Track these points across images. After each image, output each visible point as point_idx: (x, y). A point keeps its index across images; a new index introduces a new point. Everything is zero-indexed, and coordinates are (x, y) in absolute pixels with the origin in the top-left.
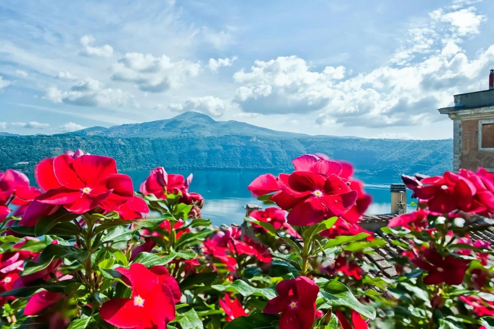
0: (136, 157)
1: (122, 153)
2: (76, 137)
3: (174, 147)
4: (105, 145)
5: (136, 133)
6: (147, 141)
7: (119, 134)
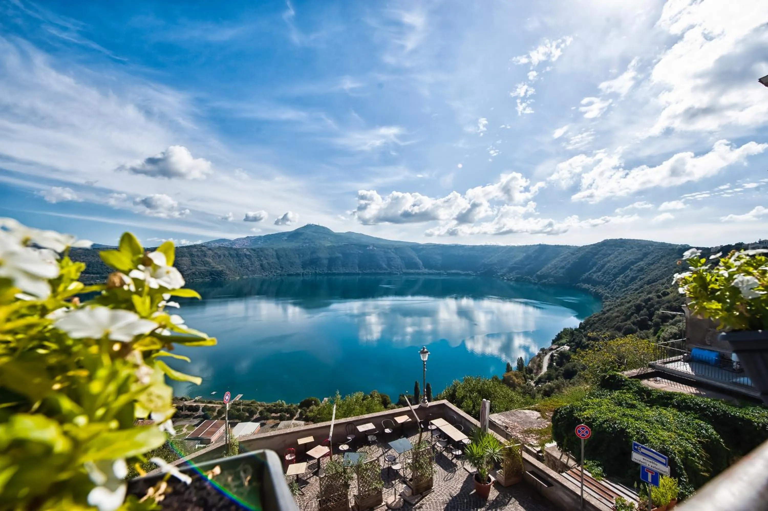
0: (261, 265)
1: (248, 261)
2: (203, 248)
3: (297, 256)
4: (231, 255)
5: (260, 244)
6: (271, 250)
7: (244, 245)
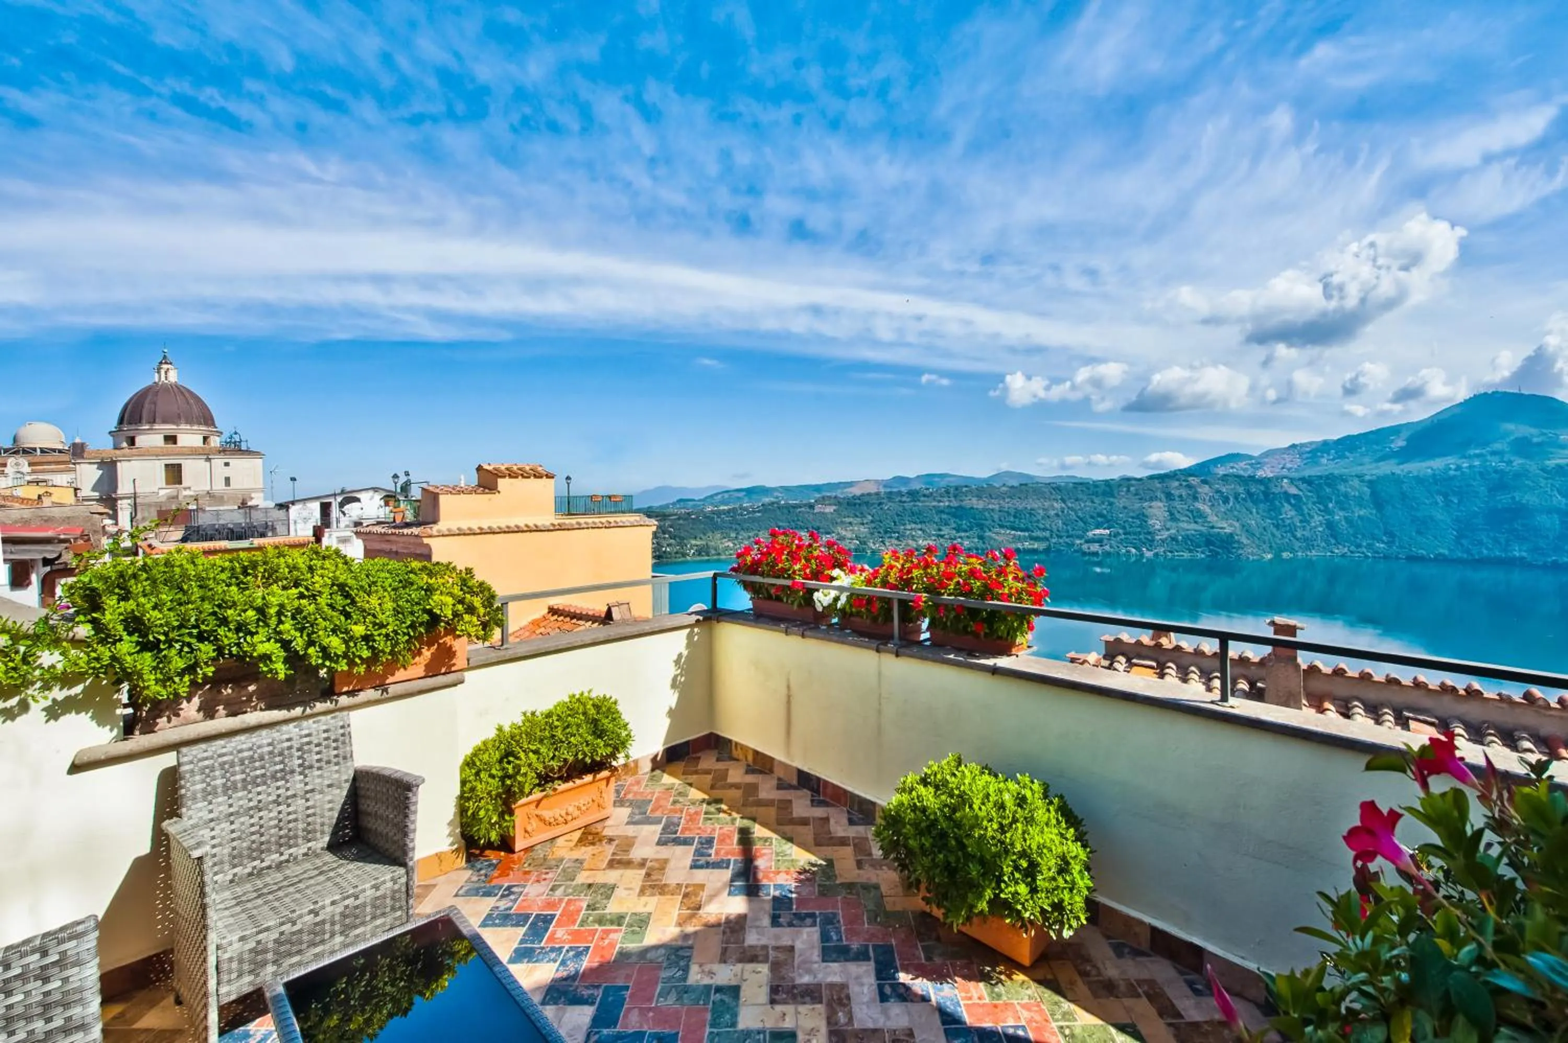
0: (1330, 525)
1: (1293, 513)
2: (1190, 479)
3: (1440, 499)
4: (1250, 494)
5: (1326, 466)
6: (1356, 482)
7: (1283, 468)
